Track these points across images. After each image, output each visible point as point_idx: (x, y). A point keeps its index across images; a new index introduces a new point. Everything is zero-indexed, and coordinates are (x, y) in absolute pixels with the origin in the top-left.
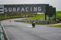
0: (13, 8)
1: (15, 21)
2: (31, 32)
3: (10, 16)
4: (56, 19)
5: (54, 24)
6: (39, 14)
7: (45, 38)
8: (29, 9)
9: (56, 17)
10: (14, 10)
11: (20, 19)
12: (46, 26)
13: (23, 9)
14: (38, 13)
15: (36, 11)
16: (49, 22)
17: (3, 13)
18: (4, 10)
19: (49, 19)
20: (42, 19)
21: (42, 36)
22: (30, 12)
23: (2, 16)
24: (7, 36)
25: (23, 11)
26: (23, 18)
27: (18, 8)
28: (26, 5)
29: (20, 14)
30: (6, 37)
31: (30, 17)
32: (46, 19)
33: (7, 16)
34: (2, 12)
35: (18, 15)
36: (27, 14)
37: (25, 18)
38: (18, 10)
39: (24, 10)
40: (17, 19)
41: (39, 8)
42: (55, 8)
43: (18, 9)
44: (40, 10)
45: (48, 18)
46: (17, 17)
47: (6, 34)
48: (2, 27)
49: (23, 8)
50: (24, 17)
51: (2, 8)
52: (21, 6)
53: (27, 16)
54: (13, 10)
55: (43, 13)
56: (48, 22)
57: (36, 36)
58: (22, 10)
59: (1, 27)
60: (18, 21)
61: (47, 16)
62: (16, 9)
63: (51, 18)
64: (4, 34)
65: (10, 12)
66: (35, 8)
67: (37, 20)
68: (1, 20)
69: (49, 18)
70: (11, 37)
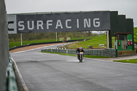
0: (38, 22)
1: (43, 51)
2: (79, 74)
3: (30, 39)
4: (133, 45)
5: (131, 55)
6: (96, 35)
7: (110, 87)
8: (72, 24)
9: (135, 40)
10: (40, 25)
11: (52, 47)
12: (111, 60)
13: (59, 24)
14: (93, 32)
15: (89, 26)
16: (119, 51)
17: (15, 32)
18: (18, 27)
19: (119, 45)
20: (103, 45)
21: (103, 84)
22: (74, 29)
23: (12, 39)
24: (24, 85)
25: (59, 27)
26: (59, 44)
27: (48, 21)
28: (66, 13)
29: (53, 36)
30: (22, 87)
31: (76, 41)
32: (110, 46)
33: (24, 40)
34: (13, 30)
35: (47, 37)
36: (68, 35)
37: (65, 44)
38: (48, 25)
39: (61, 25)
40: (46, 47)
41: (96, 21)
42: (131, 20)
43: (49, 23)
44: (97, 24)
45: (115, 43)
46: (47, 41)
47: (22, 81)
48: (13, 65)
49: (59, 21)
50: (61, 42)
51: (13, 22)
52: (54, 16)
53: (68, 39)
54: (38, 25)
55: (104, 32)
56: (116, 52)
57: (91, 83)
58: (57, 25)
59: (10, 64)
60: (49, 51)
61: (113, 38)
62: (45, 22)
63: (124, 43)
64: (17, 80)
65: (31, 31)
66: (85, 20)
67: (91, 47)
68: (10, 50)
69: (118, 43)
70: (32, 87)
